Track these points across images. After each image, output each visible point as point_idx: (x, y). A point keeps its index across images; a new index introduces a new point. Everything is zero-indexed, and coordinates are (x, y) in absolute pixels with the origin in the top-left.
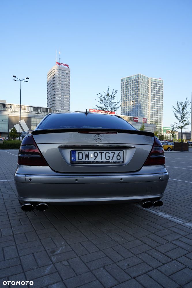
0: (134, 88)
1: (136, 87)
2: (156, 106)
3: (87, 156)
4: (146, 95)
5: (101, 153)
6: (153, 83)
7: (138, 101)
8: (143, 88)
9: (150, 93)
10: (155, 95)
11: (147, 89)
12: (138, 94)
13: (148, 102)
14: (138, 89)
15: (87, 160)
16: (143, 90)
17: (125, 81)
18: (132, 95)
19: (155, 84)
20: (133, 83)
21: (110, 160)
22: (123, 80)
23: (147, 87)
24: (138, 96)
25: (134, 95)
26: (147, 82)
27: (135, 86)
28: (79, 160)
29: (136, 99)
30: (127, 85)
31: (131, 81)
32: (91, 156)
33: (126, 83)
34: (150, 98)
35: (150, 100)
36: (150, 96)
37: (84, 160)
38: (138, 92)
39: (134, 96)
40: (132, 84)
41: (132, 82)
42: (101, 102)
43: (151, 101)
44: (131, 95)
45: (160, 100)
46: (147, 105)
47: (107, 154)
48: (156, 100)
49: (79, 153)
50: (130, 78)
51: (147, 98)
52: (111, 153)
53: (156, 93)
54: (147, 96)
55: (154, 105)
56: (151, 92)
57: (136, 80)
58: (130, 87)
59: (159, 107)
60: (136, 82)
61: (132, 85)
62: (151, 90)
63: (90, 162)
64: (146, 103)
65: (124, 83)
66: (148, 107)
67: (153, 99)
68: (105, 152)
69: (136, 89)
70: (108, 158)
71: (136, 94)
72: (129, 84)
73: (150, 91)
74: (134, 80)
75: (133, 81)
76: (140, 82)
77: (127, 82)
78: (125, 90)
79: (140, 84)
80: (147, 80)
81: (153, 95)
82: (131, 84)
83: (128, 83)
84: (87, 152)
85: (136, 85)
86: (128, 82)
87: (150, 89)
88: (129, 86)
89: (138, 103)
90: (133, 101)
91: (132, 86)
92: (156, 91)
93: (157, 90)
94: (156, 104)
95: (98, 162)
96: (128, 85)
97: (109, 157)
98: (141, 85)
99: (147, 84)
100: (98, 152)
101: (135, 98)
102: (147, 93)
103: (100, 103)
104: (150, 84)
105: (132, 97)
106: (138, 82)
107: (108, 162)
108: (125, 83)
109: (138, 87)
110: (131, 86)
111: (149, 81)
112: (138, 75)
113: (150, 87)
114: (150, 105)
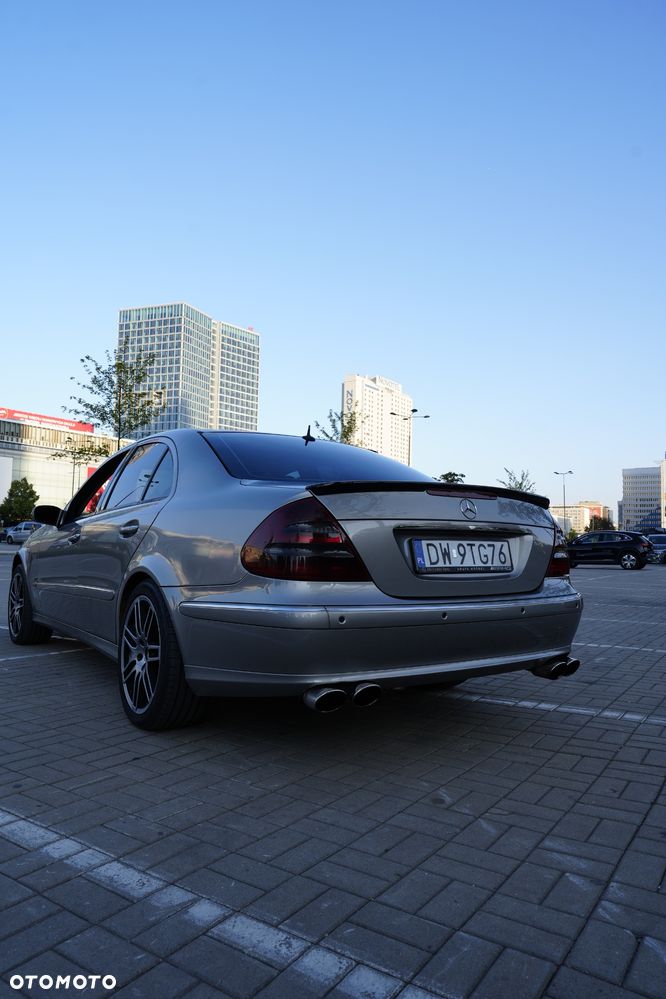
0: (165, 346)
1: (172, 346)
2: (237, 417)
3: (446, 554)
4: (204, 377)
5: (471, 545)
6: (229, 341)
7: (176, 393)
8: (194, 350)
9: (217, 372)
10: (233, 379)
11: (208, 356)
12: (178, 369)
13: (211, 402)
14: (178, 354)
15: (448, 565)
16: (195, 358)
17: (134, 320)
18: (158, 369)
19: (234, 343)
20: (160, 331)
21: (489, 564)
22: (125, 315)
23: (209, 349)
24: (177, 377)
25: (164, 370)
26: (209, 334)
27: (168, 341)
28: (432, 563)
29: (170, 385)
30: (140, 333)
31: (153, 324)
32: (454, 553)
33: (137, 329)
34: (217, 387)
35: (216, 395)
36: (217, 380)
37: (441, 564)
38: (178, 362)
39: (164, 377)
40: (156, 335)
41: (157, 327)
42: (96, 389)
43: (221, 398)
44: (155, 370)
45: (248, 398)
46: (205, 410)
47: (481, 548)
48: (238, 395)
49: (428, 545)
50: (151, 313)
51: (207, 387)
52: (489, 545)
53: (238, 373)
54: (207, 379)
55: (229, 411)
56: (222, 369)
57: (172, 322)
58: (150, 343)
59: (247, 418)
60: (172, 330)
61: (159, 338)
62: (223, 361)
63: (454, 570)
64: (203, 401)
65: (127, 326)
66: (210, 417)
67: (227, 393)
68: (477, 543)
69: (171, 354)
70: (484, 559)
71: (170, 370)
72: (147, 332)
73: (217, 365)
74: (166, 322)
75: (160, 324)
76: (186, 330)
77: (140, 325)
78: (133, 350)
79: (186, 339)
80: (209, 327)
81: (228, 378)
82: (153, 332)
83: (144, 328)
84: (444, 543)
85: (172, 338)
86: (144, 325)
87: (217, 357)
88: (147, 339)
89: (176, 401)
90: (161, 393)
91: (156, 342)
92: (239, 366)
93: (241, 363)
94: (237, 410)
95: (469, 570)
96: (144, 336)
97: (486, 556)
98: (190, 340)
99: (209, 342)
100: (465, 543)
101: (167, 382)
102: (206, 371)
103: (89, 391)
104: (218, 343)
105: (158, 378)
106: (179, 329)
107: (487, 570)
108: (131, 326)
109: (179, 345)
110: (153, 339)
111: (214, 331)
112: (178, 307)
113: (218, 350)
114: (216, 409)
